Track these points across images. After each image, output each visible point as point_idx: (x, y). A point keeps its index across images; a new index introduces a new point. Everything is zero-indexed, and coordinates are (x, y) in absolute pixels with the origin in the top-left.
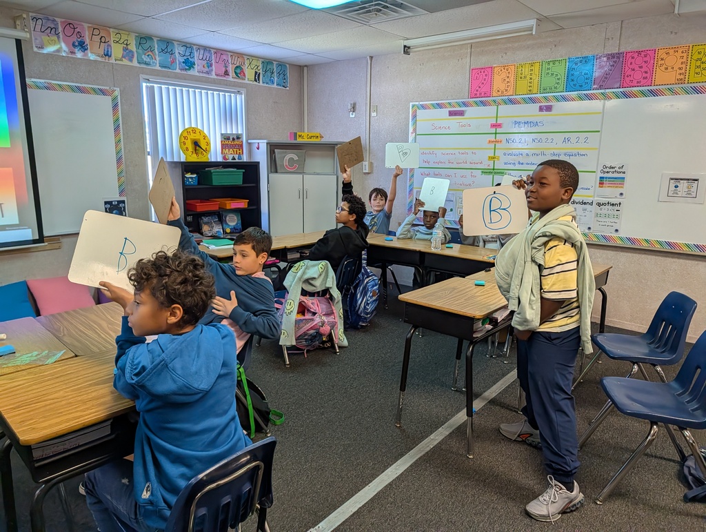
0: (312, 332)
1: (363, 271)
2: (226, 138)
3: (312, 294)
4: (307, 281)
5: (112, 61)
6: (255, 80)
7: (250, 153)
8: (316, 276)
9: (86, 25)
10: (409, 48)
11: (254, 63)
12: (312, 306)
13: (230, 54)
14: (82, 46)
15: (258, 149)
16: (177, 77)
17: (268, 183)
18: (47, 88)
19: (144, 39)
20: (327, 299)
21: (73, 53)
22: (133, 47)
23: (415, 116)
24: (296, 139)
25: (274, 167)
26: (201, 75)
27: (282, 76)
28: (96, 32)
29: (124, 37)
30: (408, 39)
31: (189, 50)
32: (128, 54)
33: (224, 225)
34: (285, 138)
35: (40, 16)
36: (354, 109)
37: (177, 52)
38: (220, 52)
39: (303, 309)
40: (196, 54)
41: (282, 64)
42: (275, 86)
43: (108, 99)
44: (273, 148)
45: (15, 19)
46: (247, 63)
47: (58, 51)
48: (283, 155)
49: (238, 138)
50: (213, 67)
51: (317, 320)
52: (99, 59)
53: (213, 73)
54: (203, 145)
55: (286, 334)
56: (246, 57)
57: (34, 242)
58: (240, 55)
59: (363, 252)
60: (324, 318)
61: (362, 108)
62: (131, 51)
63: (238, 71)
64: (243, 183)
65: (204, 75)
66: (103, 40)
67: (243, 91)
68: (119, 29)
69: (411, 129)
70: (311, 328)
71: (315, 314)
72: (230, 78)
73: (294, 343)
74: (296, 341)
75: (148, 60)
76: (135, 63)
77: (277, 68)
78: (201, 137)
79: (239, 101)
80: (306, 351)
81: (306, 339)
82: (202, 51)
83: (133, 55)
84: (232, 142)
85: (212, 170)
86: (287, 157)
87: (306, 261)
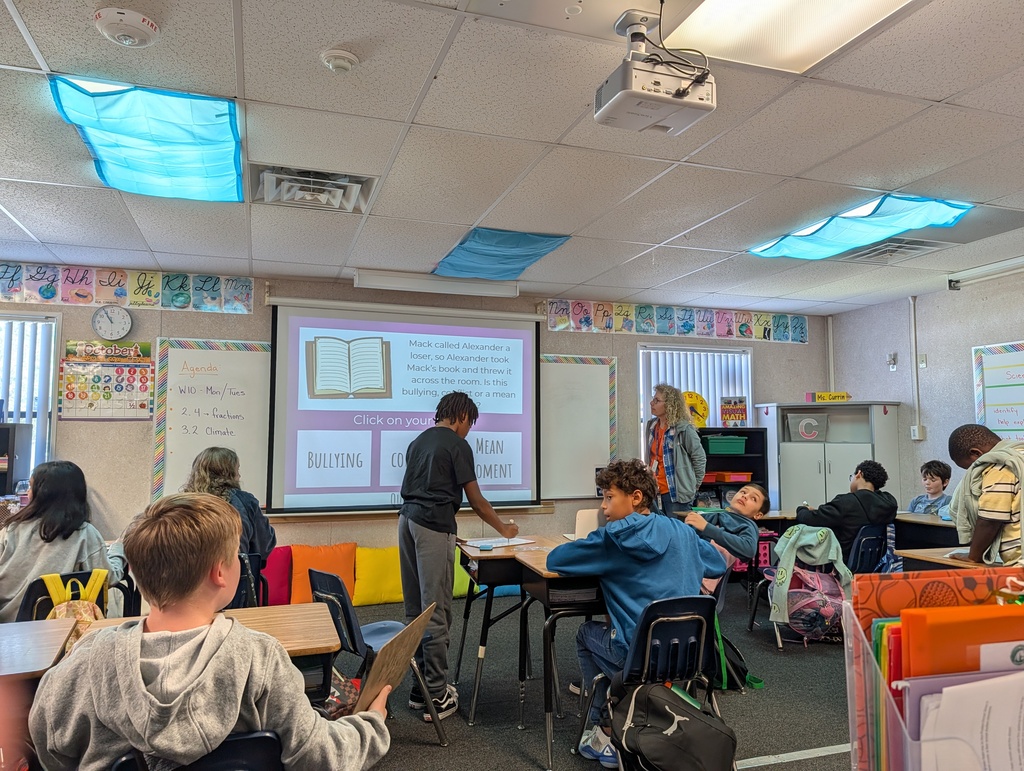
0: (809, 611)
1: (888, 552)
2: (727, 402)
3: (812, 568)
4: (803, 549)
5: (613, 332)
6: (765, 337)
7: (757, 418)
8: (814, 543)
9: (592, 303)
10: (957, 282)
11: (763, 318)
12: (810, 580)
13: (734, 312)
14: (588, 321)
15: (767, 414)
16: (675, 341)
17: (779, 454)
18: (556, 361)
19: (644, 308)
20: (832, 576)
21: (578, 328)
22: (632, 317)
23: (980, 363)
24: (814, 400)
25: (785, 434)
26: (701, 337)
27: (799, 330)
28: (601, 308)
29: (625, 309)
30: (953, 272)
31: (688, 313)
32: (628, 324)
33: (723, 504)
34: (801, 401)
35: (555, 300)
36: (894, 360)
37: (676, 316)
38: (722, 311)
39: (797, 582)
40: (696, 316)
41: (798, 317)
42: (790, 341)
43: (606, 368)
44: (784, 412)
45: (536, 306)
46: (754, 319)
47: (567, 328)
48: (798, 420)
49: (741, 402)
50: (715, 327)
51: (817, 597)
52: (601, 331)
53: (715, 334)
54: (700, 410)
55: (777, 608)
56: (753, 314)
57: (533, 503)
58: (745, 312)
59: (889, 529)
60: (827, 598)
61: (906, 359)
62: (631, 321)
63: (744, 329)
64: (746, 452)
65: (704, 337)
66: (606, 314)
67: (750, 350)
68: (621, 302)
69: (976, 380)
70: (808, 605)
71: (814, 590)
72: (734, 338)
73: (787, 621)
74: (790, 618)
75: (646, 327)
76: (634, 332)
77: (792, 321)
78: (699, 403)
79: (744, 361)
80: (805, 638)
81: (802, 620)
82: (703, 313)
83: (632, 325)
84: (732, 406)
85: (709, 437)
86: (804, 422)
87: (801, 526)
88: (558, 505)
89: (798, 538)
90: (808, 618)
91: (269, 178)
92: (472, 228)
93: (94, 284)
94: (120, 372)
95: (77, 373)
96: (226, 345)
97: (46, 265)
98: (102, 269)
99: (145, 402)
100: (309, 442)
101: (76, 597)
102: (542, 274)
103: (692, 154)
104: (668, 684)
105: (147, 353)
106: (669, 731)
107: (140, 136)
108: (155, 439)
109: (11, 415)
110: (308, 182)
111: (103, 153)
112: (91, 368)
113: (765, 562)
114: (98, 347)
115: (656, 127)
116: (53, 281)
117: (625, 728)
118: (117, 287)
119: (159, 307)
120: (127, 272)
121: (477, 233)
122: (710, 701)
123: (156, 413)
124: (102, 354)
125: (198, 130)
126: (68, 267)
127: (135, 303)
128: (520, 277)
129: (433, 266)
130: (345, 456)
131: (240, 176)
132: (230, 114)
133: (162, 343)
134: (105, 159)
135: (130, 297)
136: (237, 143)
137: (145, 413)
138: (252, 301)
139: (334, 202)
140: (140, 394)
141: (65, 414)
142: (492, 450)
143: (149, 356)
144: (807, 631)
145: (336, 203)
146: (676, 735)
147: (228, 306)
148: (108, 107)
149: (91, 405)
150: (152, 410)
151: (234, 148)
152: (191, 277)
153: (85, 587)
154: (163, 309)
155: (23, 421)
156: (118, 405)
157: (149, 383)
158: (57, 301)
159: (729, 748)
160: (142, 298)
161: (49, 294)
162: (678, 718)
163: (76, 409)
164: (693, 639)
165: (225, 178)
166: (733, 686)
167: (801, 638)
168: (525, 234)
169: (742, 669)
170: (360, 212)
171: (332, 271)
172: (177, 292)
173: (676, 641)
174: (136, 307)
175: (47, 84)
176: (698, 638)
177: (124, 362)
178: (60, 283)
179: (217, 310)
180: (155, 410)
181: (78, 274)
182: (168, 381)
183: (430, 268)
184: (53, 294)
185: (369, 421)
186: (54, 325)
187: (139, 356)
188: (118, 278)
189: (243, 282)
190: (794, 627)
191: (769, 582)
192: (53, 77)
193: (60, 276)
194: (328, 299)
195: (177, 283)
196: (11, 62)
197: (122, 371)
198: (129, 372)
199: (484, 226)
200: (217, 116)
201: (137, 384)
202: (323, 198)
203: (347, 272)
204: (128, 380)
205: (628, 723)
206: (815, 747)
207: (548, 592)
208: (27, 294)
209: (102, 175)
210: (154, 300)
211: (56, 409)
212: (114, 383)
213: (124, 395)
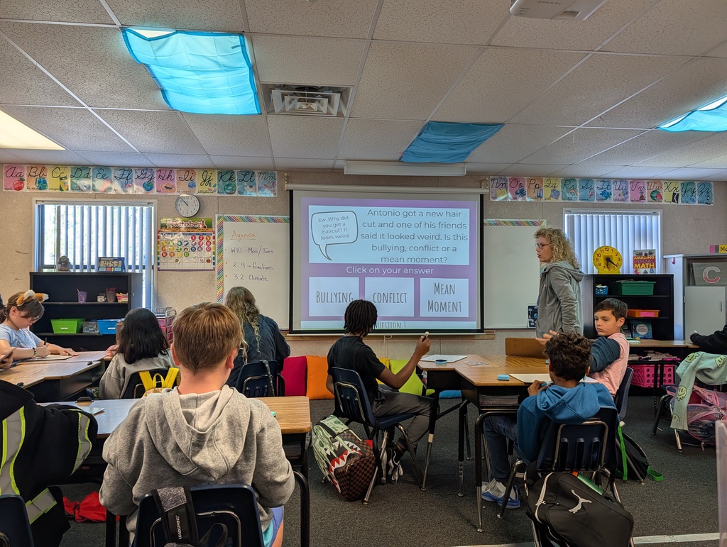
0: (707, 421)
2: (638, 254)
3: (710, 387)
4: (702, 371)
5: (543, 200)
6: (673, 201)
7: (665, 267)
8: (712, 367)
9: (526, 178)
11: (672, 186)
12: (708, 397)
13: (646, 181)
14: (522, 193)
15: (674, 263)
16: (594, 206)
17: (684, 295)
18: (496, 224)
19: (569, 181)
21: (515, 198)
22: (559, 188)
24: (717, 251)
25: (690, 278)
26: (617, 202)
27: (705, 194)
28: (533, 182)
29: (553, 182)
31: (606, 184)
32: (555, 194)
33: (634, 334)
34: (706, 252)
35: (497, 177)
37: (595, 186)
38: (635, 181)
39: (696, 398)
40: (613, 186)
41: (705, 183)
42: (696, 203)
44: (689, 262)
45: (481, 182)
46: (664, 187)
47: (506, 198)
48: (703, 268)
49: (651, 254)
50: (629, 194)
51: (714, 411)
52: (533, 200)
53: (629, 199)
54: (615, 261)
55: (677, 418)
56: (663, 182)
57: (478, 331)
58: (656, 181)
60: (723, 412)
62: (557, 192)
63: (655, 195)
64: (654, 294)
65: (619, 202)
66: (537, 187)
67: (660, 212)
68: (550, 177)
70: (705, 417)
71: (711, 405)
72: (646, 202)
73: (686, 428)
74: (689, 427)
75: (571, 196)
76: (560, 200)
77: (699, 187)
78: (614, 254)
79: (655, 221)
80: (703, 443)
81: (700, 428)
82: (619, 183)
83: (559, 194)
84: (644, 257)
85: (622, 282)
86: (708, 269)
87: (701, 353)
88: (498, 334)
89: (698, 363)
90: (705, 428)
91: (276, 94)
92: (426, 122)
93: (175, 180)
94: (193, 239)
95: (168, 240)
96: (260, 219)
97: (147, 168)
98: (180, 169)
99: (210, 259)
100: (317, 285)
101: (159, 385)
102: (484, 156)
103: (604, 43)
104: (575, 474)
105: (210, 226)
106: (575, 510)
107: (184, 68)
108: (217, 283)
109: (130, 267)
110: (304, 95)
111: (165, 84)
112: (176, 236)
113: (670, 381)
114: (179, 221)
115: (566, 13)
116: (151, 179)
117: (538, 504)
118: (190, 181)
119: (216, 194)
120: (196, 171)
121: (431, 126)
122: (612, 490)
123: (217, 266)
124: (183, 227)
125: (221, 60)
126: (160, 169)
127: (201, 192)
128: (467, 160)
129: (400, 155)
130: (341, 295)
131: (256, 94)
132: (241, 45)
133: (219, 218)
134: (167, 89)
135: (198, 188)
136: (250, 68)
137: (210, 266)
138: (276, 187)
139: (322, 108)
140: (207, 253)
141: (161, 267)
142: (447, 292)
143: (211, 227)
144: (704, 438)
145: (324, 110)
146: (580, 513)
147: (260, 192)
148: (160, 48)
149: (177, 261)
150: (214, 264)
151: (248, 72)
152: (236, 172)
153: (165, 379)
154: (219, 195)
155: (137, 271)
156: (194, 261)
157: (212, 246)
158: (154, 192)
159: (627, 527)
160: (205, 188)
161: (149, 188)
162: (582, 500)
163: (168, 263)
164: (596, 440)
165: (246, 96)
166: (632, 476)
167: (699, 443)
168: (468, 124)
169: (644, 464)
170: (343, 116)
171: (328, 163)
172: (227, 183)
173: (582, 440)
174: (202, 194)
175: (121, 35)
176: (601, 438)
177: (196, 232)
178: (155, 180)
179: (254, 195)
180: (216, 263)
181: (166, 173)
182: (224, 244)
183: (397, 157)
184: (152, 188)
185: (357, 271)
186: (153, 208)
187: (205, 227)
188: (190, 175)
189: (271, 174)
190: (693, 434)
191: (670, 397)
192: (123, 30)
193: (155, 176)
194: (327, 184)
195: (227, 177)
196: (96, 21)
197: (195, 238)
198: (199, 238)
199: (435, 120)
200: (233, 48)
201: (204, 246)
202: (314, 106)
203: (339, 164)
204: (199, 244)
205: (541, 501)
206: (706, 532)
207: (478, 396)
208: (137, 189)
209: (167, 101)
210: (213, 189)
211: (156, 264)
212: (190, 246)
213: (196, 254)
